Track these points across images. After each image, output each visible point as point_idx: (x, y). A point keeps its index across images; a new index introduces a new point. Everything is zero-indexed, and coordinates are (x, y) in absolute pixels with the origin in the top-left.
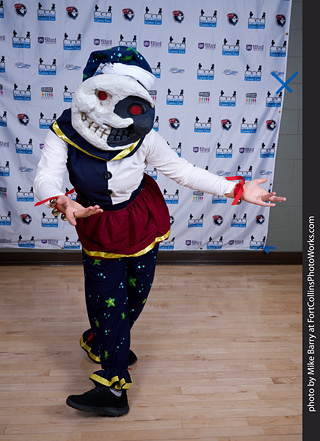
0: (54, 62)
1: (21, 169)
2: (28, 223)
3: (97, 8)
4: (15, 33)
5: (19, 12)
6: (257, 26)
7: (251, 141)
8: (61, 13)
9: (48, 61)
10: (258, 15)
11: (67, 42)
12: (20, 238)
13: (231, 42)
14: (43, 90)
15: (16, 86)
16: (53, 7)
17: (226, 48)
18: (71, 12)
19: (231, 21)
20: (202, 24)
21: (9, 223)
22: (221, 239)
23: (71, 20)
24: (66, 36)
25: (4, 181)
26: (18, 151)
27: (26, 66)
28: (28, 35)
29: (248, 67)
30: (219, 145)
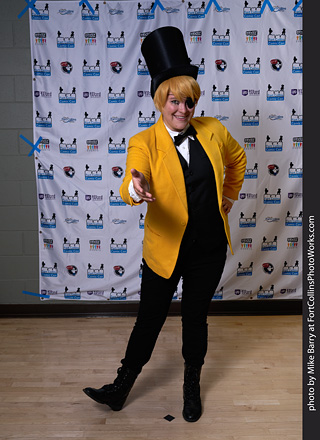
0: (99, 116)
1: (67, 220)
2: (74, 274)
3: (140, 62)
4: (61, 90)
5: (65, 70)
6: (301, 70)
11: (112, 96)
12: (66, 289)
14: (89, 142)
15: (62, 140)
16: (98, 63)
17: (271, 93)
18: (115, 67)
19: (274, 67)
20: (245, 71)
21: (55, 275)
22: (272, 288)
23: (115, 74)
24: (110, 90)
25: (51, 233)
26: (64, 203)
27: (71, 120)
28: (74, 90)
29: (294, 112)
30: (266, 191)
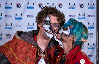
0: (12, 24)
3: (28, 4)
6: (91, 8)
7: (92, 52)
8: (14, 6)
9: (9, 24)
10: (91, 4)
11: (17, 17)
13: (82, 14)
14: (7, 35)
16: (11, 4)
18: (18, 6)
19: (81, 7)
20: (70, 8)
23: (18, 8)
24: (16, 14)
29: (89, 24)
